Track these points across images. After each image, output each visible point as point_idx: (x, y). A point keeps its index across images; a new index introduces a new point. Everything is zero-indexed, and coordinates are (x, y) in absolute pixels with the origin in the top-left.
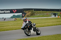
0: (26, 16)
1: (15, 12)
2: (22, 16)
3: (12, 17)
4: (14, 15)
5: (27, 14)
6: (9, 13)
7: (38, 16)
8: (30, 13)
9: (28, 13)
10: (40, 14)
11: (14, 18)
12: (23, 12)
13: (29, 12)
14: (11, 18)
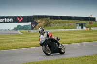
0: (37, 27)
2: (32, 26)
3: (15, 28)
4: (19, 26)
5: (39, 24)
6: (11, 22)
7: (55, 27)
8: (43, 22)
9: (41, 23)
10: (59, 24)
11: (19, 30)
12: (33, 21)
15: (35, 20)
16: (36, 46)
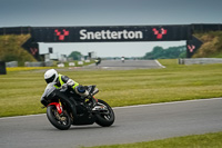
1: (160, 36)
2: (188, 50)
3: (148, 54)
4: (157, 49)
5: (206, 45)
6: (139, 40)
8: (215, 40)
9: (210, 42)
11: (156, 58)
12: (191, 38)
13: (213, 37)
14: (145, 58)
15: (196, 36)
16: (198, 98)
